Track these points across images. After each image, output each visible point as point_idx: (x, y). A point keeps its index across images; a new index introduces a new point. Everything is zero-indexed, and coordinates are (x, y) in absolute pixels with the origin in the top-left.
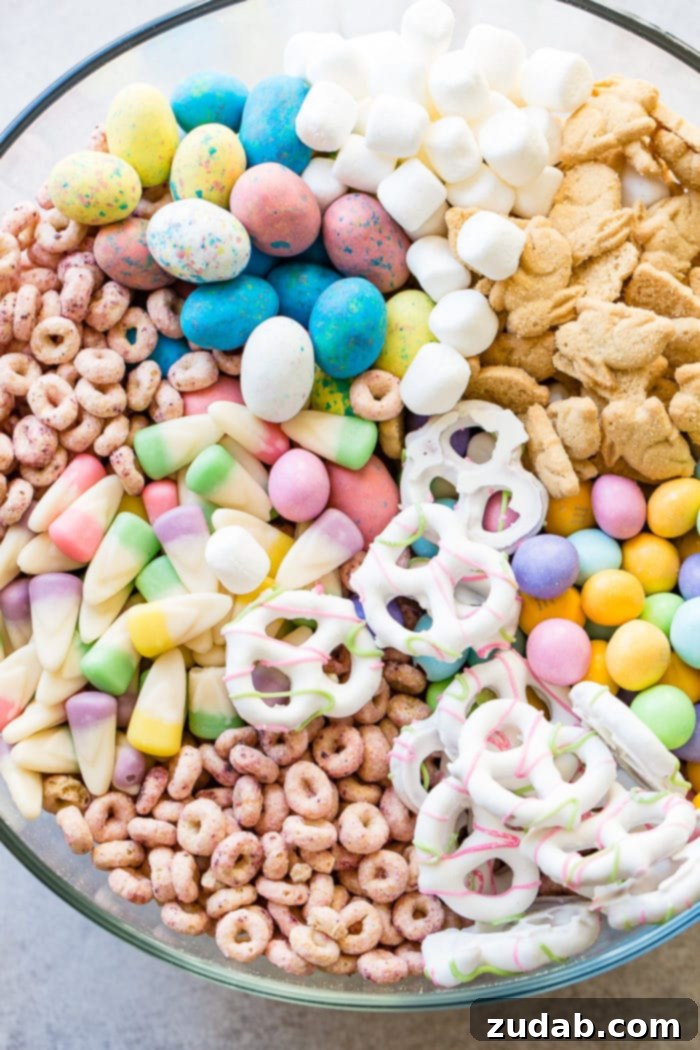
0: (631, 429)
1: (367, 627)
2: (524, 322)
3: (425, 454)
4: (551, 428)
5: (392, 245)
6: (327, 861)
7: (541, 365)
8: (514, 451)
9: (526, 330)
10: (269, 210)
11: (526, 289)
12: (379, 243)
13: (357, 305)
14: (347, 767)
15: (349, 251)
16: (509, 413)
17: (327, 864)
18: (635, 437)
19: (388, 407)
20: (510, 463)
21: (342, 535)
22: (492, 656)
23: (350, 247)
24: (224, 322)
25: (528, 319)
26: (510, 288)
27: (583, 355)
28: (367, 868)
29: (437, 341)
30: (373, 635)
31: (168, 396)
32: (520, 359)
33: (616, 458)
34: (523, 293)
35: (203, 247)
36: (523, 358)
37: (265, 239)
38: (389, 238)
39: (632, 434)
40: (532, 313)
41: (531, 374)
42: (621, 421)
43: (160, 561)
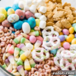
1: (46, 49)
21: (39, 42)
36: (50, 21)
37: (20, 16)
39: (64, 23)
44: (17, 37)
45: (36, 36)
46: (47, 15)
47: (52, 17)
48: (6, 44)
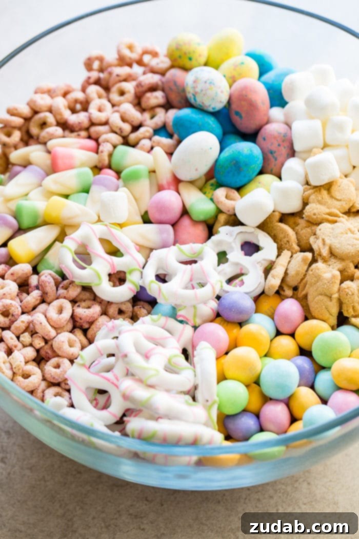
0: (319, 278)
1: (142, 273)
2: (310, 210)
3: (227, 234)
4: (287, 261)
5: (284, 151)
6: (40, 342)
7: (305, 238)
8: (264, 260)
9: (309, 214)
10: (244, 93)
11: (322, 198)
12: (279, 145)
13: (248, 150)
14: (83, 315)
15: (264, 139)
16: (275, 245)
17: (39, 343)
18: (318, 284)
19: (227, 204)
20: (258, 263)
21: (165, 236)
22: (181, 322)
23: (266, 138)
24: (190, 121)
25: (313, 209)
26: (316, 193)
27: (324, 237)
28: (54, 361)
29: (269, 192)
30: (142, 278)
31: (146, 143)
32: (298, 230)
33: (304, 292)
34: (320, 198)
35: (206, 82)
36: (299, 230)
37: (234, 107)
38: (285, 148)
39: (317, 281)
40: (317, 209)
41: (298, 239)
42: (317, 271)
43: (85, 194)
44: (142, 149)
45: (185, 212)
46: (312, 197)
47: (318, 224)
48: (87, 129)
